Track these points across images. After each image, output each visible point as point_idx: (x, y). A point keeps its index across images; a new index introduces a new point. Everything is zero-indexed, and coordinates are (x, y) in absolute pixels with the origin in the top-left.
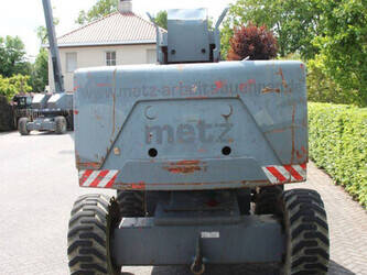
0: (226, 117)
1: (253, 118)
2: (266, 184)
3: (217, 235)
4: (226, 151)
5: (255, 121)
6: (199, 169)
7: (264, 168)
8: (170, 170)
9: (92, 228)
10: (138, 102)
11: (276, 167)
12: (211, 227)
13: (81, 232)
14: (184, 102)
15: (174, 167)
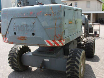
0: (33, 23)
1: (41, 24)
2: (45, 46)
3: (48, 60)
4: (33, 34)
5: (42, 25)
6: (25, 39)
7: (45, 41)
8: (18, 39)
9: (14, 54)
10: (12, 19)
11: (49, 41)
12: (47, 57)
13: (11, 54)
14: (22, 18)
15: (19, 38)
